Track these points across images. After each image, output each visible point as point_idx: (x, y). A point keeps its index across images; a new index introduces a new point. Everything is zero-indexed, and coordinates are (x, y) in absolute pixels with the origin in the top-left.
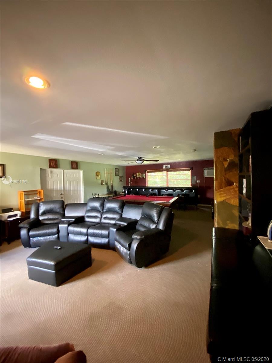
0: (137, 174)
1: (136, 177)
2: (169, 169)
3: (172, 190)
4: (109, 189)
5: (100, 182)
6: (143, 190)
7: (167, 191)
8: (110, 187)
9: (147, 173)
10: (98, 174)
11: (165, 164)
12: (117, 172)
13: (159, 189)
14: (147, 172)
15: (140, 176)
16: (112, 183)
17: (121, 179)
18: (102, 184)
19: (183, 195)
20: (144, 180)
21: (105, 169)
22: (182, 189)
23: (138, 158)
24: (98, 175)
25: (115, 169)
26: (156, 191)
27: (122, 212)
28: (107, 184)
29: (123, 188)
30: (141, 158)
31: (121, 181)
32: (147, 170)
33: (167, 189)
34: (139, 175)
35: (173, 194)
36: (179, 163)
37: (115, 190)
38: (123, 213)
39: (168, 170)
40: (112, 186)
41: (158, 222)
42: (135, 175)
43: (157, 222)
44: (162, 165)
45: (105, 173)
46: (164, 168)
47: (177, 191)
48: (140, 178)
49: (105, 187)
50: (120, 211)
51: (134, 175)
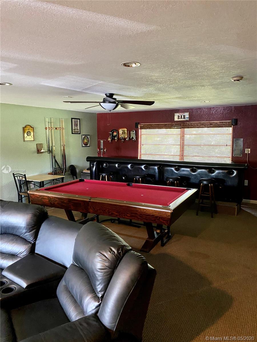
0: (121, 131)
1: (118, 138)
2: (187, 121)
3: (189, 169)
4: (56, 161)
5: (34, 147)
6: (129, 166)
7: (177, 170)
8: (59, 159)
9: (139, 130)
11: (177, 111)
12: (76, 125)
14: (139, 128)
15: (126, 136)
16: (64, 150)
17: (86, 141)
18: (39, 151)
20: (134, 144)
21: (47, 120)
22: (210, 167)
24: (29, 134)
25: (72, 119)
26: (154, 169)
27: (36, 237)
28: (50, 151)
29: (87, 161)
31: (86, 144)
32: (139, 123)
33: (179, 165)
34: (124, 133)
35: (191, 177)
36: (210, 109)
38: (37, 242)
39: (183, 125)
40: (64, 157)
41: (102, 297)
42: (115, 134)
44: (171, 112)
45: (46, 128)
46: (176, 119)
47: (199, 170)
48: (125, 139)
49: (48, 156)
50: (29, 236)
51: (113, 133)
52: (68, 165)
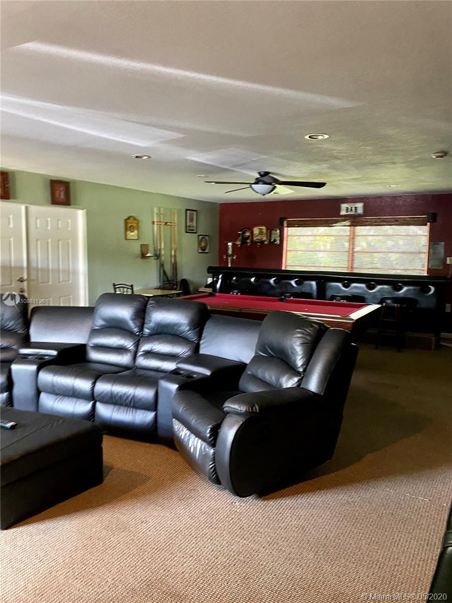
0: (256, 231)
1: (252, 241)
2: (360, 216)
3: (363, 285)
4: (164, 272)
5: (137, 249)
6: (272, 281)
7: (346, 286)
8: (168, 268)
9: (285, 229)
10: (131, 223)
12: (191, 220)
13: (323, 278)
14: (285, 225)
15: (264, 238)
16: (175, 256)
18: (143, 256)
19: (396, 300)
20: (277, 250)
21: (155, 210)
22: (395, 282)
23: (258, 176)
25: (187, 210)
26: (311, 285)
27: (200, 337)
28: (157, 256)
29: (209, 272)
30: (267, 174)
32: (285, 218)
34: (261, 233)
35: (366, 296)
37: (185, 277)
38: (201, 342)
39: (356, 221)
40: (175, 267)
41: (305, 370)
42: (248, 234)
43: (301, 370)
44: (336, 202)
45: (153, 223)
46: (343, 213)
47: (379, 287)
48: (262, 242)
49: (153, 264)
50: (192, 335)
51: (244, 233)
52: (179, 279)
